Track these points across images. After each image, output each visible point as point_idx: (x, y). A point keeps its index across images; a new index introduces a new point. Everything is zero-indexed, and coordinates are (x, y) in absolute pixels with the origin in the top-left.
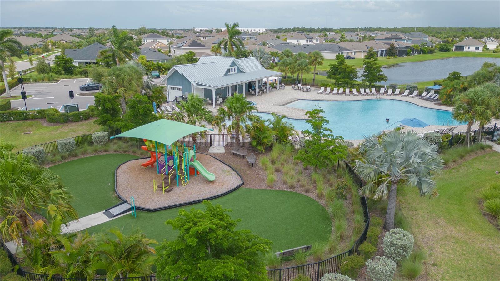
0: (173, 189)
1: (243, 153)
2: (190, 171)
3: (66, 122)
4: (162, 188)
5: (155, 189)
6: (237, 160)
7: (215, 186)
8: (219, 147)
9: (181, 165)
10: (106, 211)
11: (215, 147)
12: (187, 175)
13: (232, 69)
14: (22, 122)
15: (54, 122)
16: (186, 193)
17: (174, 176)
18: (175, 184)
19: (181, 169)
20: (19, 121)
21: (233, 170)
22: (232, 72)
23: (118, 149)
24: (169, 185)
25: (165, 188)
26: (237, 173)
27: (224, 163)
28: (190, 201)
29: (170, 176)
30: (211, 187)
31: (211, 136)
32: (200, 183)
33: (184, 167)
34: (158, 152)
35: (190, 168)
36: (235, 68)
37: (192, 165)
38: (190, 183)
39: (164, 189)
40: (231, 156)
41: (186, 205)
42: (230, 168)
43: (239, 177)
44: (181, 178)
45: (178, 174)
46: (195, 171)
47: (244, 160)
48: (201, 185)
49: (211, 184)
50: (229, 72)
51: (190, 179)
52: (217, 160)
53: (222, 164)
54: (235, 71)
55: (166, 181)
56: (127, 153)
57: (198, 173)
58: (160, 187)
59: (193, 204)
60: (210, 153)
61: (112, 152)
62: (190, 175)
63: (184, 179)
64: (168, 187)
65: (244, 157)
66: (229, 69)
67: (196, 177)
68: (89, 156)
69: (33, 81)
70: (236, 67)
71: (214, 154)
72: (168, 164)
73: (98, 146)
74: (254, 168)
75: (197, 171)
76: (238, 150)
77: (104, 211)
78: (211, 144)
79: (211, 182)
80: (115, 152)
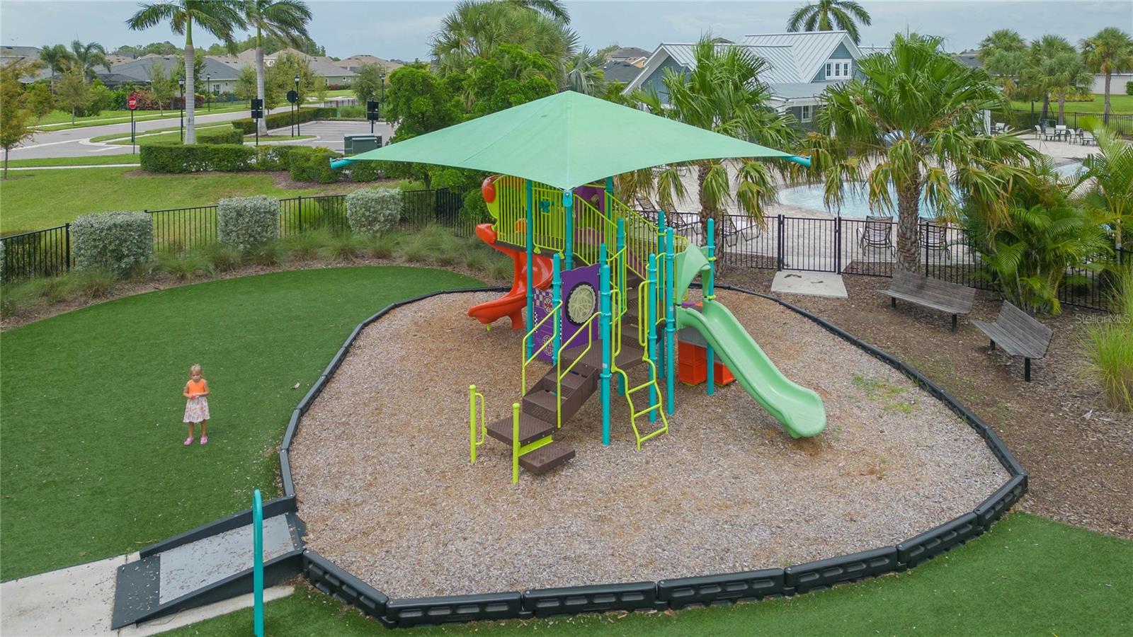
0: (572, 455)
1: (950, 304)
2: (682, 365)
3: (336, 182)
4: (510, 443)
5: (474, 444)
6: (916, 334)
7: (825, 470)
8: (820, 276)
9: (630, 320)
10: (143, 556)
11: (797, 273)
12: (662, 381)
13: (837, 66)
14: (228, 176)
15: (305, 180)
16: (646, 503)
17: (590, 378)
18: (591, 428)
19: (630, 343)
20: (222, 174)
21: (922, 384)
22: (837, 74)
23: (424, 252)
24: (552, 431)
25: (524, 443)
26: (951, 405)
27: (854, 342)
28: (657, 577)
29: (560, 377)
30: (802, 474)
31: (781, 223)
32: (735, 437)
33: (646, 334)
34: (537, 251)
35: (682, 346)
36: (846, 66)
37: (690, 329)
38: (675, 429)
39: (517, 452)
40: (884, 316)
41: (631, 607)
42: (896, 375)
43: (968, 429)
44: (627, 393)
45: (609, 368)
46: (705, 362)
47: (962, 340)
48: (741, 455)
49: (800, 456)
50: (829, 74)
51: (676, 407)
52: (817, 327)
53: (846, 344)
54: (846, 73)
55: (540, 401)
56: (450, 269)
57: (723, 375)
58: (498, 433)
59: (679, 604)
60: (779, 294)
61: (400, 262)
62: (680, 383)
63: (642, 399)
64: (548, 440)
65: (954, 323)
66: (829, 66)
67: (712, 396)
68: (320, 265)
69: (342, 116)
70: (849, 61)
71: (798, 298)
72: (565, 307)
73: (359, 237)
74: (1041, 389)
75: (719, 369)
76: (921, 287)
77: (135, 557)
78: (780, 264)
79: (803, 442)
80: (410, 260)
